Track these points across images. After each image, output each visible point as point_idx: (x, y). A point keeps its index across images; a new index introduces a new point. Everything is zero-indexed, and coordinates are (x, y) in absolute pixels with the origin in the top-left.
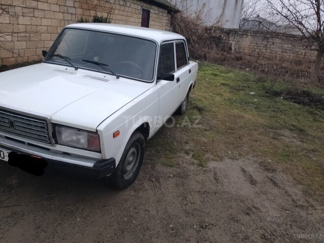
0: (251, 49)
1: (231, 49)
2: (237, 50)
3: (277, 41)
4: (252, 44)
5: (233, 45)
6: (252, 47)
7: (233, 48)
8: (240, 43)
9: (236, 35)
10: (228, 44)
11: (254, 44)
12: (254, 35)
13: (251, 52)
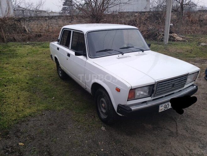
0: (39, 28)
1: (25, 31)
2: (30, 30)
3: (54, 21)
4: (38, 25)
5: (26, 28)
6: (39, 27)
7: (27, 30)
8: (30, 26)
9: (25, 21)
10: (22, 28)
11: (40, 25)
12: (37, 19)
13: (40, 30)
